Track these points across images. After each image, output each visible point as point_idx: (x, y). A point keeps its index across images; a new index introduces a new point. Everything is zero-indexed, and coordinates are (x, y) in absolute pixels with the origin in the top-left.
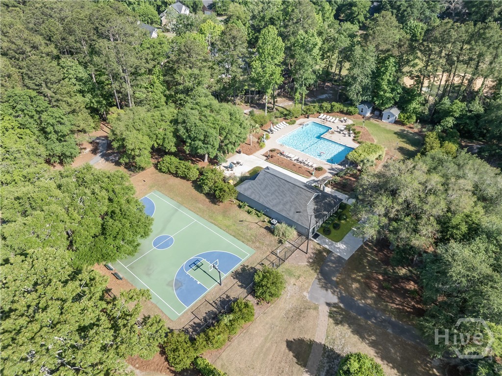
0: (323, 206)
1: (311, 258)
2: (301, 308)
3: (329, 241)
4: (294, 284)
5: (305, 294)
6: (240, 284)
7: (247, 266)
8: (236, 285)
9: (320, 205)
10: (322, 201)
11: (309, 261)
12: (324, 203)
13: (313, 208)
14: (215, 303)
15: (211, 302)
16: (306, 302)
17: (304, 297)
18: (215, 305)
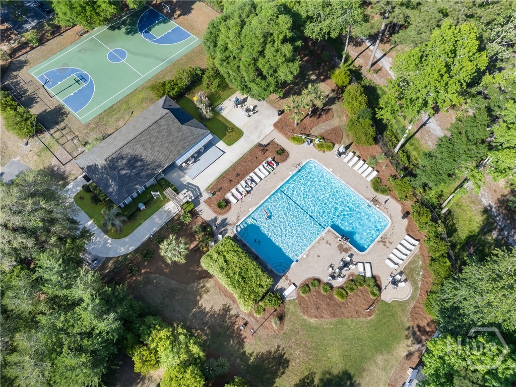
0: (103, 176)
1: (58, 169)
2: (5, 153)
3: (78, 190)
4: (31, 151)
5: (18, 158)
6: (47, 111)
7: (66, 117)
8: (47, 107)
9: (102, 173)
10: (109, 176)
11: (55, 166)
12: (106, 178)
13: (97, 163)
14: (34, 94)
15: (36, 92)
16: (10, 158)
17: (15, 157)
18: (32, 94)
